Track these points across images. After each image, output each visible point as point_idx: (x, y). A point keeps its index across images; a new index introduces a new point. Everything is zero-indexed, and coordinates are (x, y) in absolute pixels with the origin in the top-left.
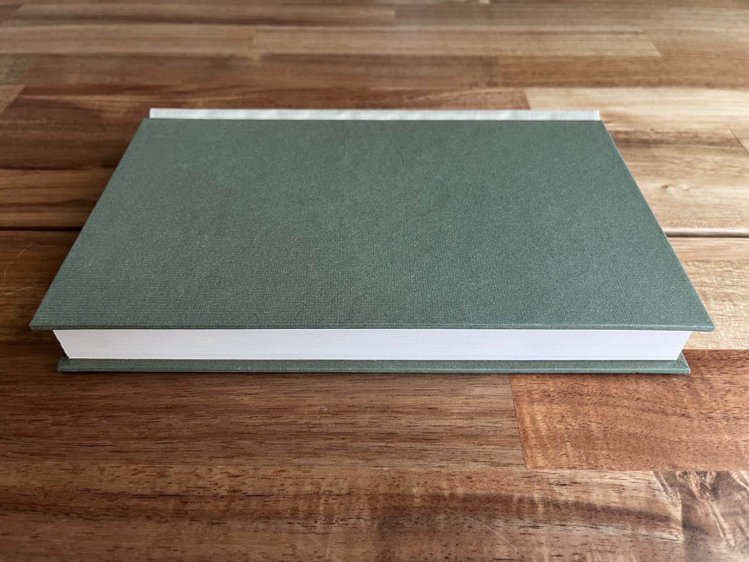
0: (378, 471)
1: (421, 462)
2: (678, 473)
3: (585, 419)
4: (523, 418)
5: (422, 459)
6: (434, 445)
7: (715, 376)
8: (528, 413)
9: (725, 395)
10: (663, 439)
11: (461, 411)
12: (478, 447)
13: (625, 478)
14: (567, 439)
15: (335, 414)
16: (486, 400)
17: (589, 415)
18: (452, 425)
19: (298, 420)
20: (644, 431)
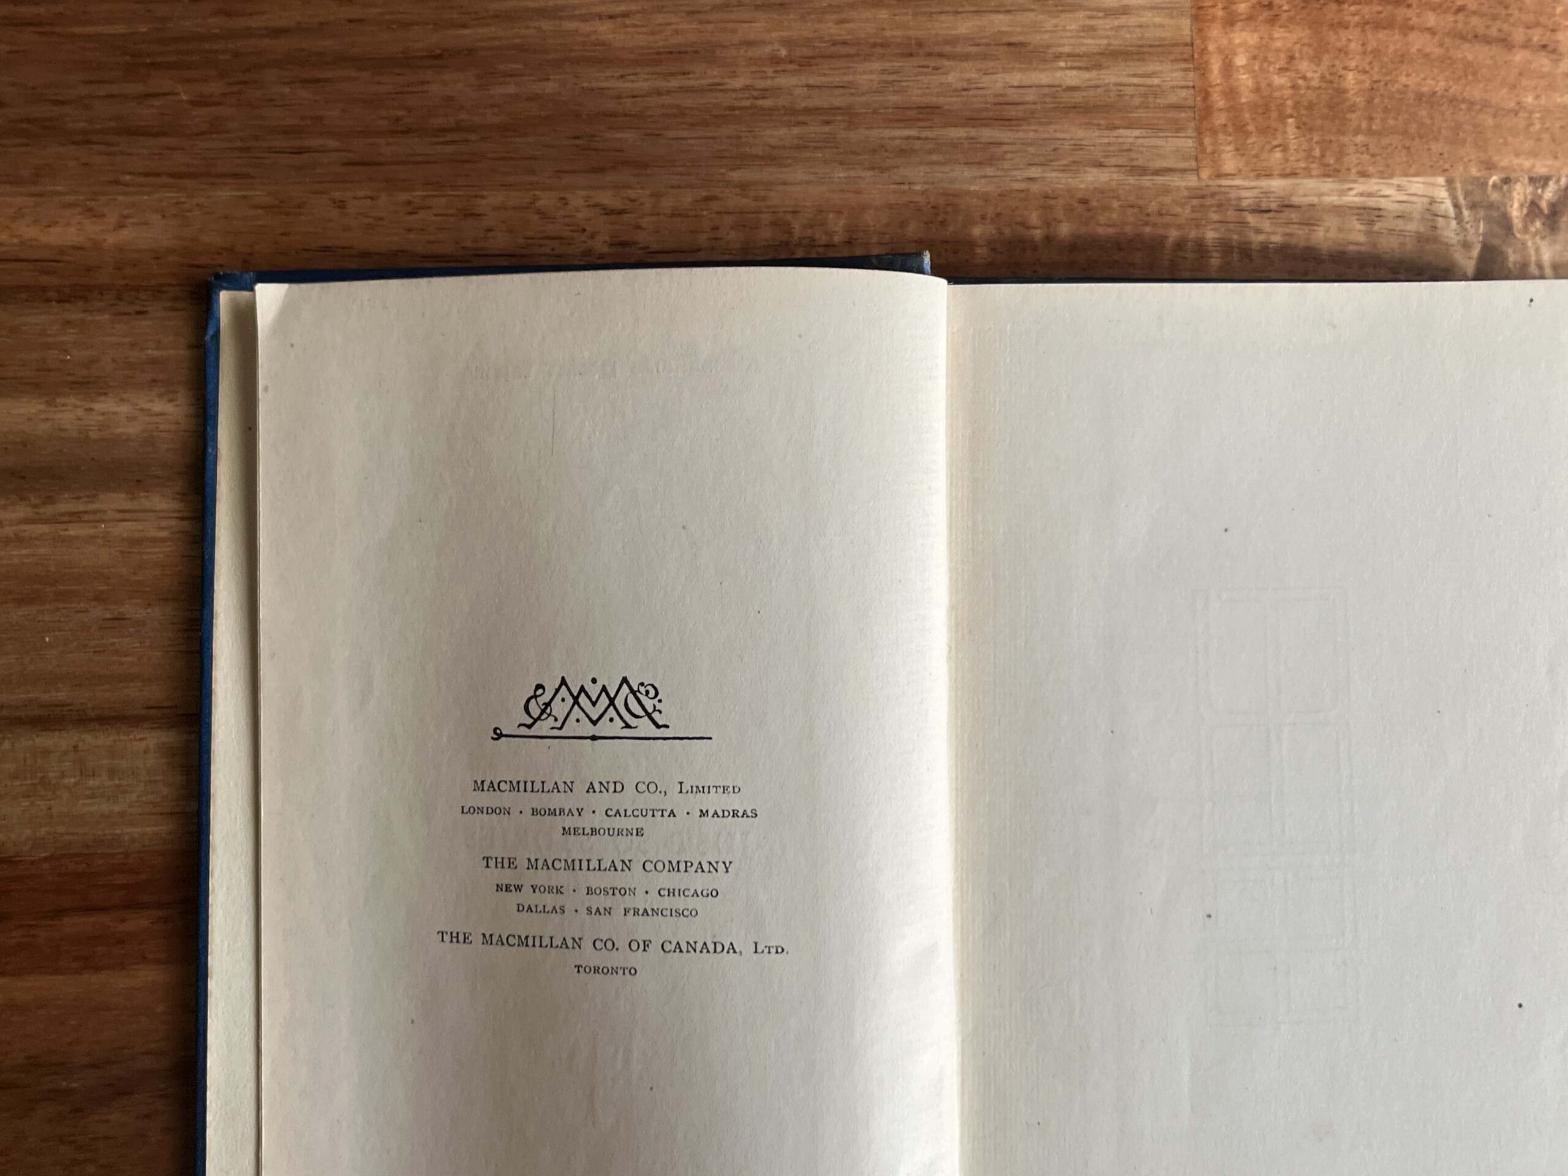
0: (904, 192)
1: (989, 171)
2: (1494, 179)
3: (1337, 62)
4: (1206, 63)
5: (991, 165)
6: (1018, 131)
8: (1220, 50)
10: (1485, 105)
11: (1077, 51)
12: (1106, 133)
13: (1387, 192)
14: (1289, 111)
15: (805, 63)
16: (1133, 20)
17: (1346, 53)
18: (1057, 83)
19: (726, 80)
20: (1451, 87)
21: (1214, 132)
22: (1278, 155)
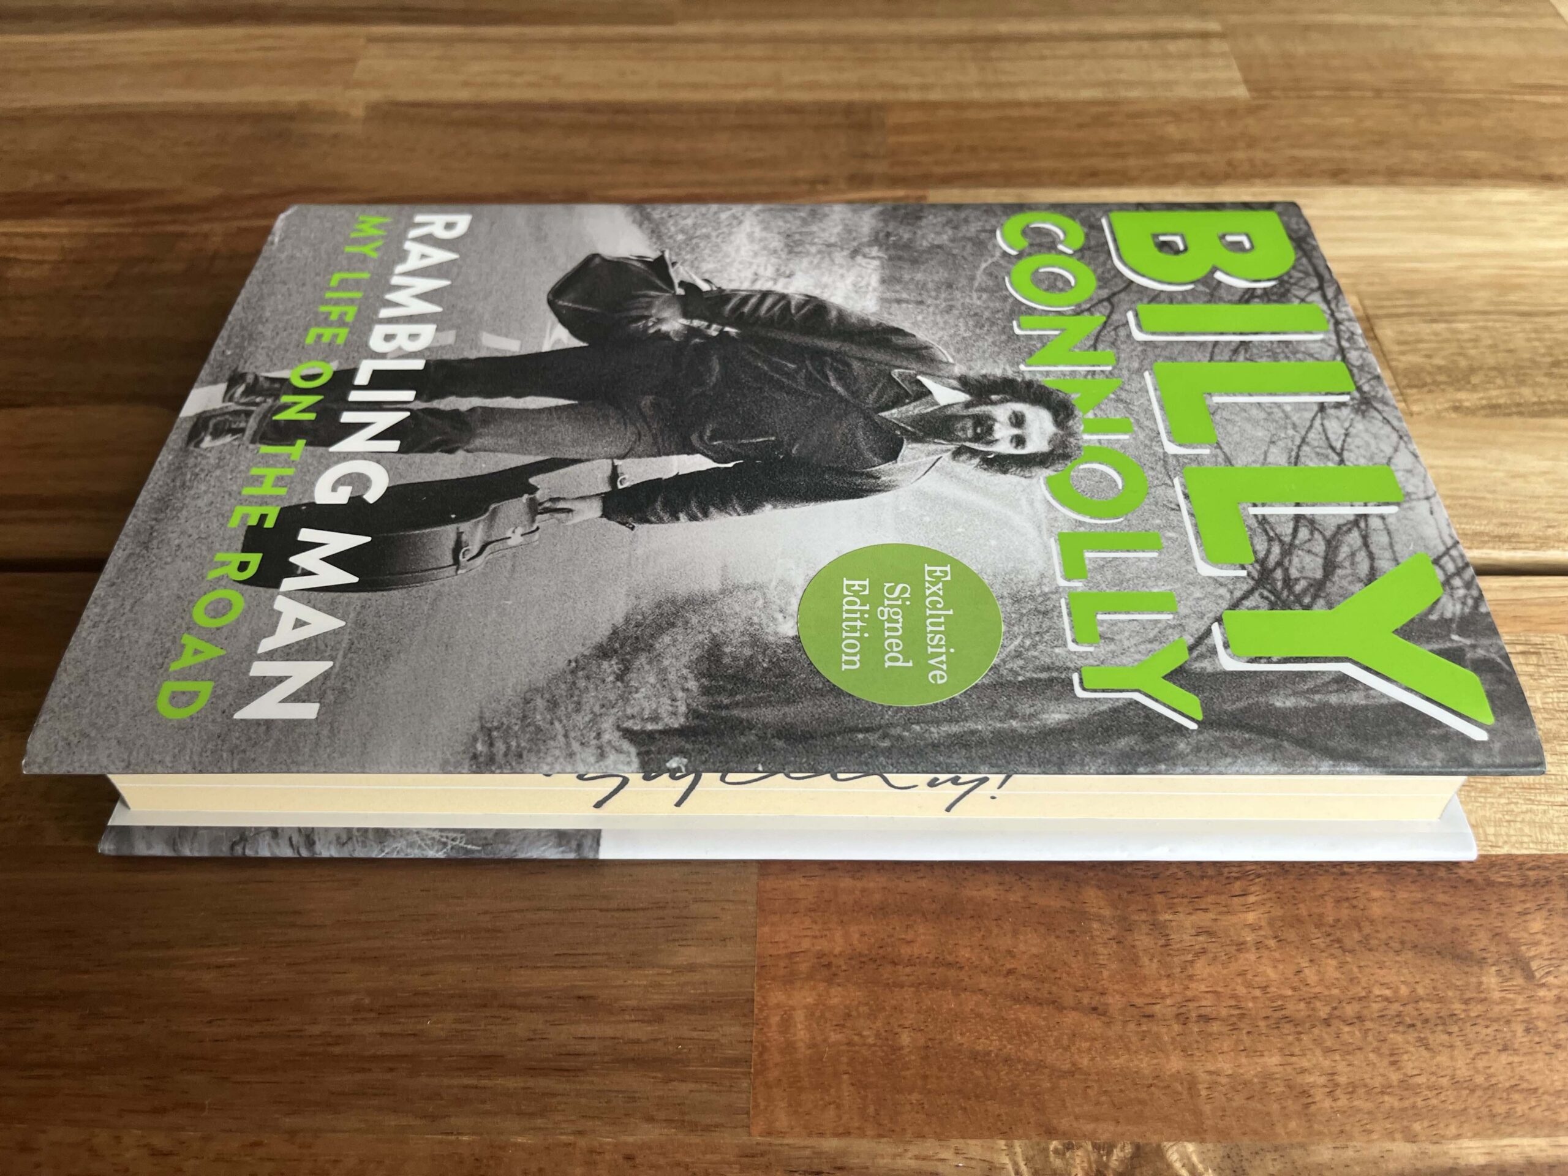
0: (451, 1143)
1: (539, 1122)
2: (1055, 1144)
3: (892, 1020)
4: (766, 1018)
5: (542, 1116)
6: (574, 1081)
7: (1181, 916)
8: (778, 1006)
9: (1192, 962)
10: (1041, 1065)
11: (642, 1004)
12: (661, 1086)
13: (942, 1156)
14: (844, 1067)
15: (384, 1012)
16: (697, 977)
17: (901, 1012)
18: (618, 1035)
19: (306, 1027)
20: (1005, 1047)
21: (768, 1086)
22: (831, 1112)
